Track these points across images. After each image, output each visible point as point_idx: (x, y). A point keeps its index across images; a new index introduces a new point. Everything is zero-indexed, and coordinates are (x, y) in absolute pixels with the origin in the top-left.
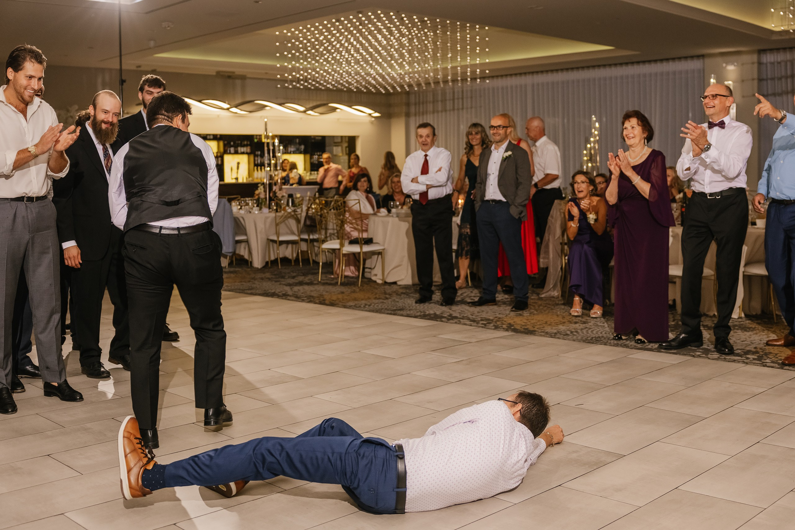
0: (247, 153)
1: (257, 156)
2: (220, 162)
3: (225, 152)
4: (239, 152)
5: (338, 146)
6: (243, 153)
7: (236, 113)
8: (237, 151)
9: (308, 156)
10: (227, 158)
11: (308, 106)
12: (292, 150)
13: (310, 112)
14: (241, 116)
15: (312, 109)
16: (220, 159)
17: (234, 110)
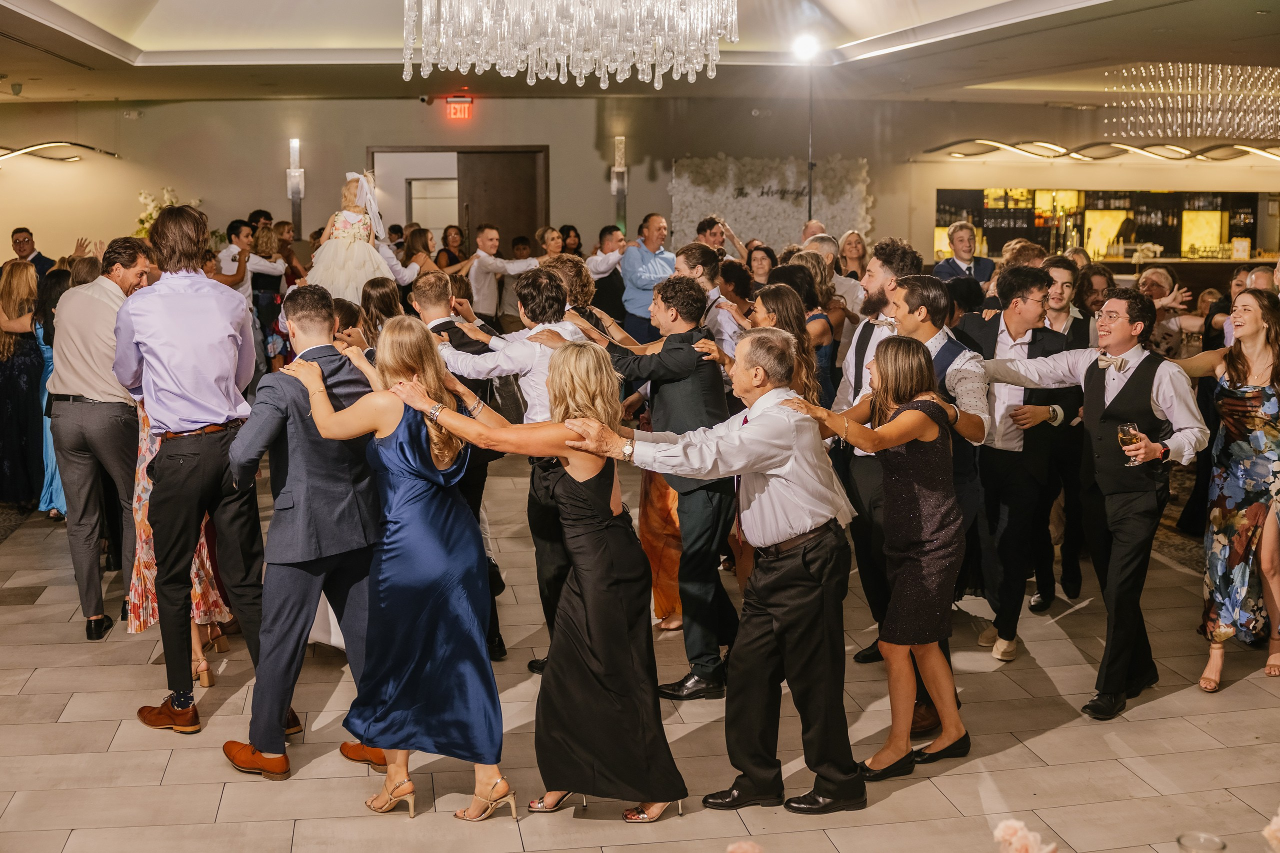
0: (1124, 209)
1: (1142, 213)
2: (1079, 222)
3: (1088, 207)
4: (1112, 206)
5: (1274, 201)
6: (1118, 209)
7: (1080, 159)
8: (1109, 205)
9: (1226, 215)
10: (1089, 214)
11: (1195, 149)
12: (1201, 204)
13: (1199, 157)
14: (1088, 164)
15: (1202, 152)
16: (1079, 217)
17: (1073, 155)
